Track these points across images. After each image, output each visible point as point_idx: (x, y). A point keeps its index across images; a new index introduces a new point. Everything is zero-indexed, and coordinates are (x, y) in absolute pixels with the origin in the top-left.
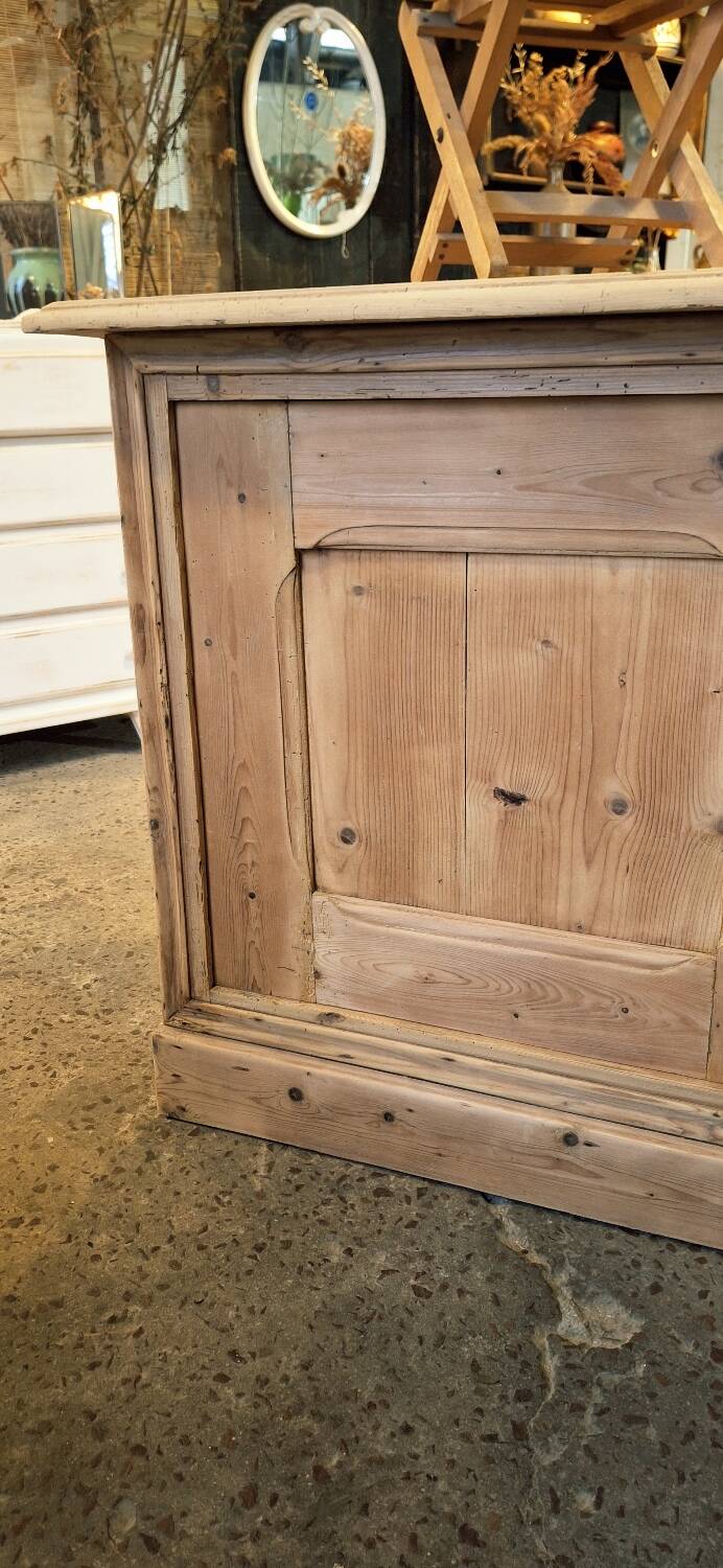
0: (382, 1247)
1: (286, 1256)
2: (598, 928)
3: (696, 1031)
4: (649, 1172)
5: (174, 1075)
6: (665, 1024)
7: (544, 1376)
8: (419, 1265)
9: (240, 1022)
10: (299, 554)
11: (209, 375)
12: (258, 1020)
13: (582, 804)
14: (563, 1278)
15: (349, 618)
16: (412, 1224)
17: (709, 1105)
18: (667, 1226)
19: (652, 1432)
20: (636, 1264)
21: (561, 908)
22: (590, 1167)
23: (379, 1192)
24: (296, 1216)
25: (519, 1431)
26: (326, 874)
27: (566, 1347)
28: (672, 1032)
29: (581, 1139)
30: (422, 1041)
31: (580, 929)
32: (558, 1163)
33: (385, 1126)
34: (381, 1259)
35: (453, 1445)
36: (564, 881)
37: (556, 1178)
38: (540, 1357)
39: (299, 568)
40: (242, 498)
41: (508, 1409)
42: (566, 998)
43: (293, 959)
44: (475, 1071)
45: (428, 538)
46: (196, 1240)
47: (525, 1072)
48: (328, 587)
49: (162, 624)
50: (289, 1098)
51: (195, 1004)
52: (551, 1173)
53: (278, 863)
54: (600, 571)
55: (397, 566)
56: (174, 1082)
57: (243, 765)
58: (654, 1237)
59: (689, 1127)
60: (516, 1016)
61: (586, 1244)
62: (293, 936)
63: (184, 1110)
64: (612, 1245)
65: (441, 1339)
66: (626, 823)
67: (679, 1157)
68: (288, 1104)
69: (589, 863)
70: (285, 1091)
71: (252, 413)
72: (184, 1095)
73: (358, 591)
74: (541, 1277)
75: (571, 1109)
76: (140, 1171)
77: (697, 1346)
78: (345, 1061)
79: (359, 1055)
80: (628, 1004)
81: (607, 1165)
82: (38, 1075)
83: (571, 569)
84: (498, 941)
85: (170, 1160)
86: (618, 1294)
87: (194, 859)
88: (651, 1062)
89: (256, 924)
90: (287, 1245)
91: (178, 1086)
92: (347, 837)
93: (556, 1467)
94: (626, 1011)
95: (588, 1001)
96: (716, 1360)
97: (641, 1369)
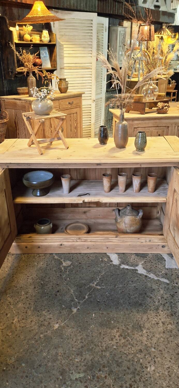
0: (41, 262)
4: (71, 247)
7: (62, 270)
8: (46, 263)
14: (63, 260)
16: (44, 259)
17: (76, 238)
18: (73, 252)
19: (74, 272)
20: (70, 257)
22: (64, 247)
24: (30, 261)
25: (61, 275)
27: (64, 267)
29: (62, 245)
33: (39, 248)
34: (42, 263)
35: (54, 278)
38: (61, 268)
41: (59, 273)
44: (49, 240)
47: (55, 239)
52: (59, 249)
58: (72, 253)
59: (74, 241)
61: (64, 256)
63: (10, 252)
64: (67, 255)
65: (51, 269)
67: (73, 244)
68: (25, 249)
74: (60, 260)
75: (61, 241)
76: (7, 261)
77: (77, 263)
78: (33, 242)
81: (66, 247)
86: (68, 260)
93: (65, 277)
96: (80, 264)
97: (72, 267)
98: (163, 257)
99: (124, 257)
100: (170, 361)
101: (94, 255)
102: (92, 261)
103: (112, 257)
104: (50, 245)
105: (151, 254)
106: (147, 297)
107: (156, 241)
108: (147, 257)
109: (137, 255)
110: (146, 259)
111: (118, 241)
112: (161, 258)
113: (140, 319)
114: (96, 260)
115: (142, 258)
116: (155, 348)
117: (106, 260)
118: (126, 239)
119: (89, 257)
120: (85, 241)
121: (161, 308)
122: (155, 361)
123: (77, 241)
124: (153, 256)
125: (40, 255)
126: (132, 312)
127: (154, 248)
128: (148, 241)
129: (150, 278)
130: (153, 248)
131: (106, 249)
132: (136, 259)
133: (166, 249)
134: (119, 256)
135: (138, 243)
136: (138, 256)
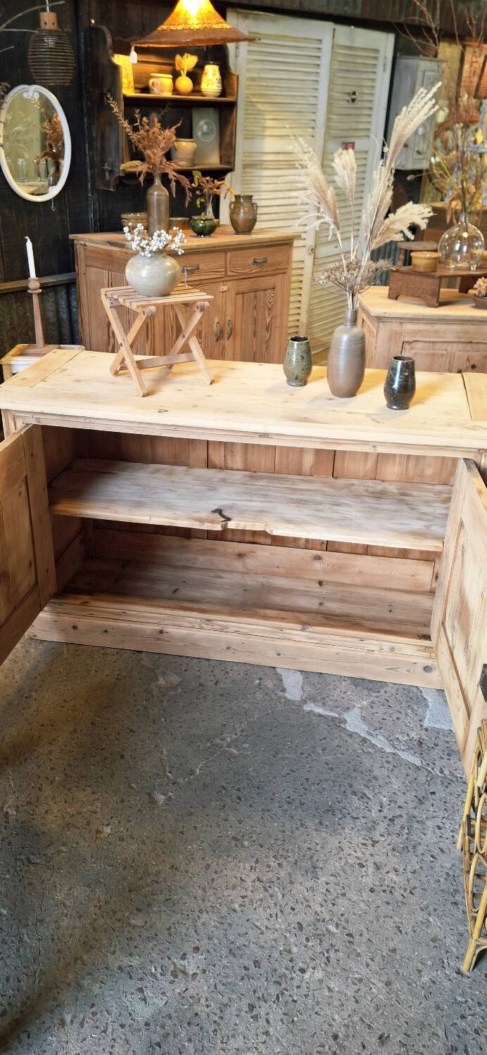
37: (158, 643)
97: (179, 691)
100: (368, 965)
105: (394, 684)
106: (354, 793)
113: (318, 848)
116: (337, 926)
121: (381, 828)
122: (328, 958)
126: (302, 825)
129: (374, 746)
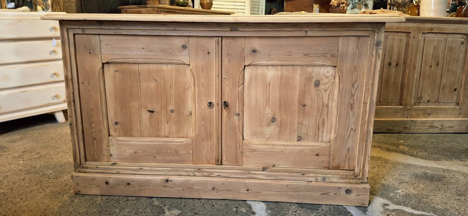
0: (128, 208)
1: (106, 213)
2: (170, 136)
3: (190, 154)
4: (183, 184)
5: (77, 184)
6: (184, 154)
8: (136, 210)
9: (93, 168)
10: (103, 64)
11: (82, 29)
12: (97, 167)
13: (165, 111)
14: (167, 207)
15: (115, 77)
16: (134, 204)
17: (193, 168)
20: (181, 203)
21: (163, 133)
22: (172, 186)
23: (127, 200)
24: (108, 206)
26: (112, 132)
28: (186, 155)
29: (169, 180)
30: (135, 166)
31: (167, 137)
32: (165, 186)
33: (128, 186)
34: (128, 210)
36: (163, 127)
37: (165, 190)
39: (103, 67)
40: (90, 53)
42: (165, 151)
43: (105, 152)
44: (147, 170)
45: (131, 61)
46: (85, 213)
47: (157, 168)
48: (110, 71)
49: (72, 79)
50: (105, 184)
51: (81, 166)
52: (164, 189)
53: (100, 131)
54: (164, 67)
55: (124, 66)
56: (77, 185)
57: (91, 110)
58: (185, 198)
59: (190, 173)
60: (155, 157)
61: (171, 202)
62: (105, 147)
63: (79, 192)
64: (176, 201)
66: (174, 114)
67: (189, 180)
68: (105, 185)
69: (167, 123)
70: (104, 182)
71: (92, 36)
72: (79, 188)
73: (116, 71)
74: (162, 208)
75: (167, 174)
76: (70, 204)
77: (191, 213)
78: (118, 173)
79: (121, 171)
80: (177, 151)
81: (175, 185)
82: (41, 190)
83: (160, 66)
84: (151, 142)
85: (77, 201)
86: (177, 208)
87: (80, 132)
88: (182, 162)
89: (95, 145)
90: (106, 211)
91: (78, 186)
92: (116, 123)
94: (176, 152)
95: (169, 151)
96: (195, 214)
98: (347, 211)
99: (278, 208)
101: (224, 203)
102: (219, 212)
103: (256, 207)
104: (147, 180)
105: (327, 205)
107: (335, 180)
108: (318, 210)
109: (301, 205)
110: (318, 213)
111: (268, 176)
112: (344, 212)
114: (227, 209)
115: (309, 211)
117: (244, 210)
118: (280, 173)
119: (215, 205)
120: (208, 176)
123: (195, 176)
124: (330, 208)
125: (130, 198)
127: (332, 194)
128: (320, 179)
130: (330, 194)
131: (246, 192)
132: (298, 212)
133: (353, 196)
134: (268, 205)
135: (303, 183)
136: (302, 208)
